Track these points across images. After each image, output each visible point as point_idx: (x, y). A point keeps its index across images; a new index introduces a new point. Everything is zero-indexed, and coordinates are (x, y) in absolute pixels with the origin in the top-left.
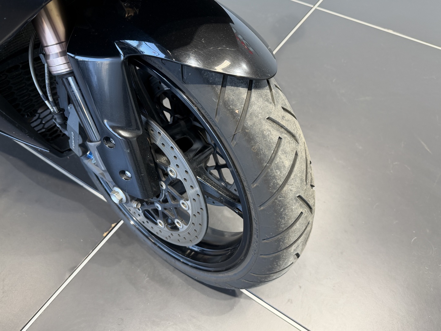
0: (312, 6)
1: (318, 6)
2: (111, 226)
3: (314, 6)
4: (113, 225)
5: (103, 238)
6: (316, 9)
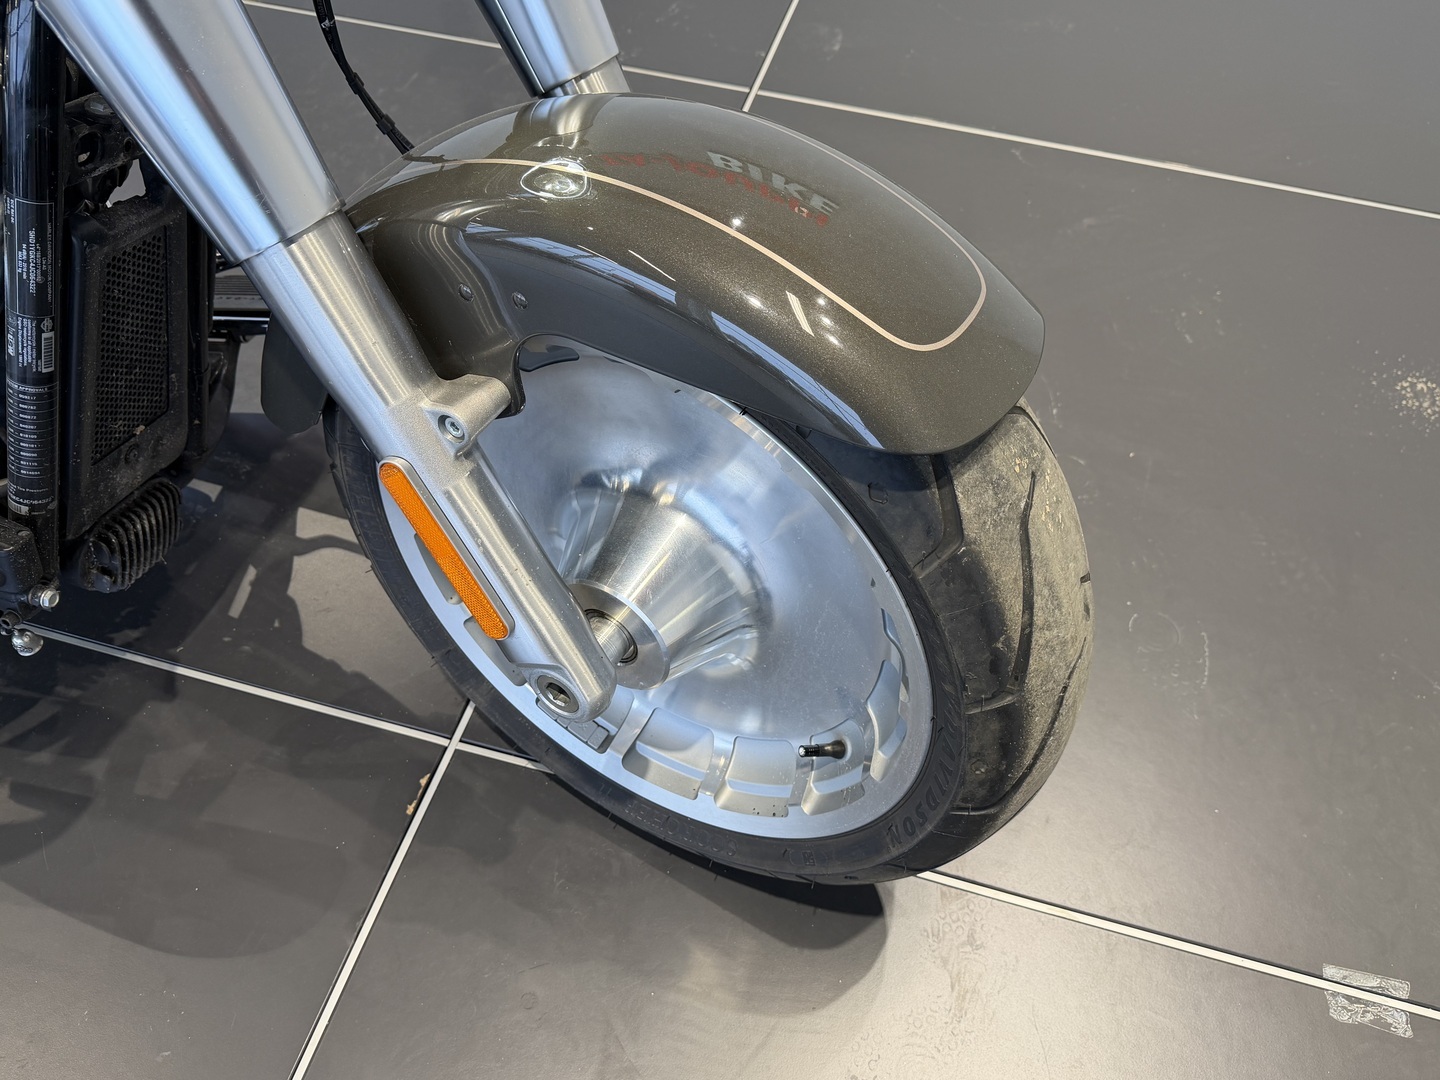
0: (746, 90)
1: (761, 88)
2: (420, 785)
3: (751, 89)
4: (423, 782)
5: (408, 820)
6: (757, 97)
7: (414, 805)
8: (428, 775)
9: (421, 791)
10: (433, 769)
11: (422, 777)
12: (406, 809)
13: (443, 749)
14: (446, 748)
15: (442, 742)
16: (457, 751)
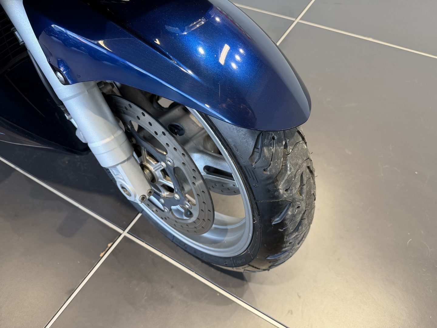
0: (293, 19)
1: (301, 19)
2: (107, 246)
3: (296, 19)
5: (100, 259)
6: (298, 22)
7: (104, 253)
8: (112, 243)
9: (107, 249)
10: (114, 241)
11: (109, 243)
12: (100, 254)
13: (119, 235)
14: (121, 234)
15: (120, 231)
16: (125, 237)
